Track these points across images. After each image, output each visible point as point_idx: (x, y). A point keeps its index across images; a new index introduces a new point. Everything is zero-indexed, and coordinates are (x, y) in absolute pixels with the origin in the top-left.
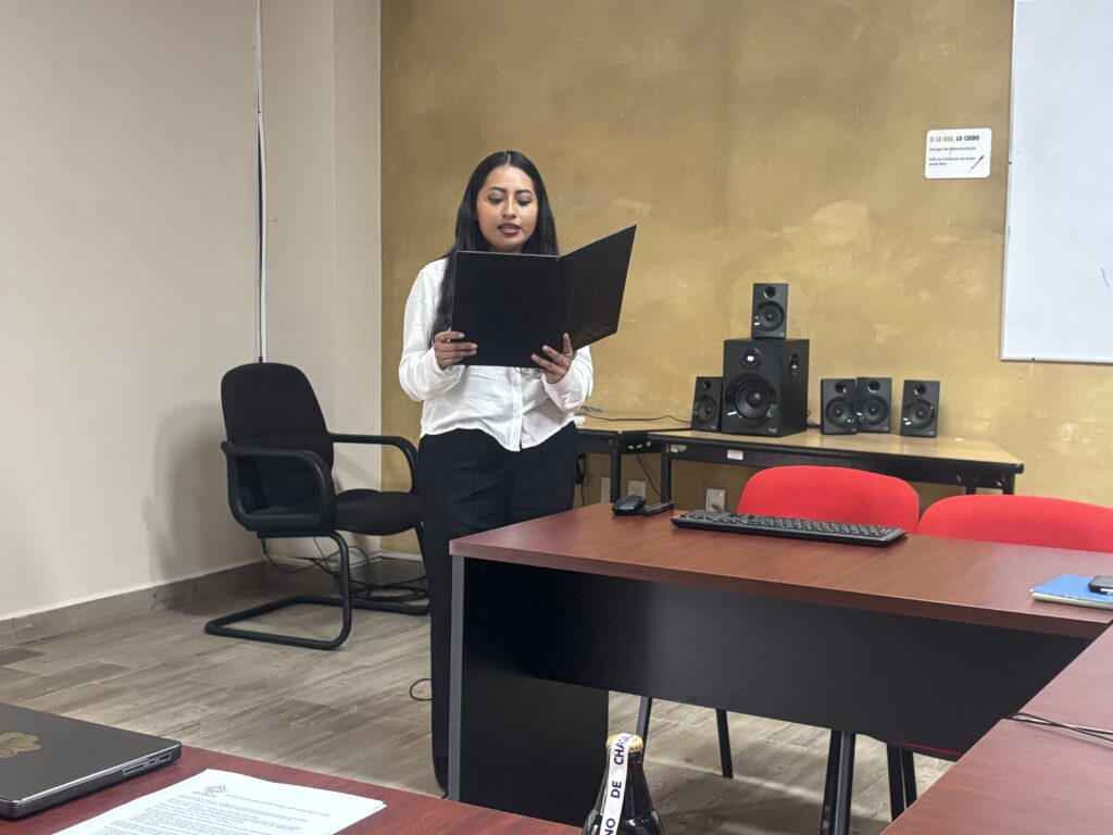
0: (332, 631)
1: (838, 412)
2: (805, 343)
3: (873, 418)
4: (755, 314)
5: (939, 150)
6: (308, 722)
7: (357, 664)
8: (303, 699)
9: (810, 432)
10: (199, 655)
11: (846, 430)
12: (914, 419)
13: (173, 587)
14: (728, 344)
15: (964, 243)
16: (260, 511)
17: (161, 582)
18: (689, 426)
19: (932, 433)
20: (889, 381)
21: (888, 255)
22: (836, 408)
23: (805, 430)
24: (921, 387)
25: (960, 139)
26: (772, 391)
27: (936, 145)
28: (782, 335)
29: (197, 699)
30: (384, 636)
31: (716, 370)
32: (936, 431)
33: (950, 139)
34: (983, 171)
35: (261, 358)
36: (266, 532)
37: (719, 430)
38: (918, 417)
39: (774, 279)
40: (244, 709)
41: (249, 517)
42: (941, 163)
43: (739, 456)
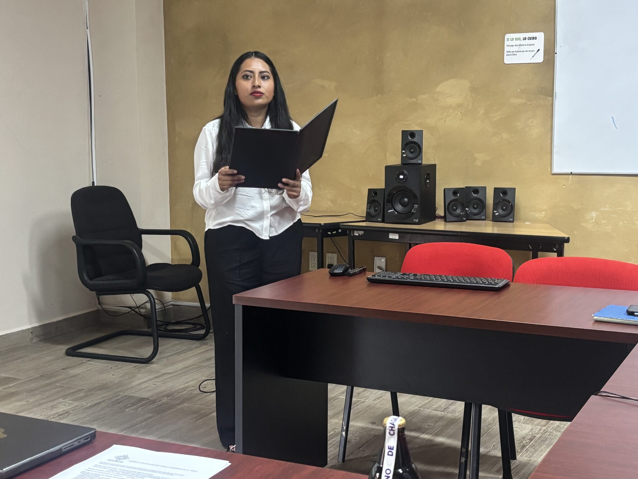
0: (147, 352)
1: (455, 208)
2: (434, 166)
3: (475, 211)
4: (402, 149)
5: (512, 46)
6: (137, 409)
7: (163, 371)
8: (132, 395)
9: (437, 221)
10: (63, 369)
11: (460, 219)
12: (501, 212)
13: (44, 327)
14: (388, 168)
15: (529, 103)
16: (97, 279)
17: (36, 325)
18: (365, 219)
19: (512, 220)
20: (485, 188)
21: (482, 112)
22: (453, 206)
23: (435, 220)
24: (504, 191)
25: (525, 39)
26: (415, 197)
27: (510, 43)
28: (420, 162)
29: (65, 397)
30: (178, 354)
31: (380, 184)
32: (513, 217)
33: (519, 39)
34: (539, 58)
35: (93, 183)
36: (101, 291)
37: (383, 221)
38: (503, 210)
39: (414, 128)
40: (96, 402)
41: (92, 282)
42: (514, 54)
43: (396, 237)
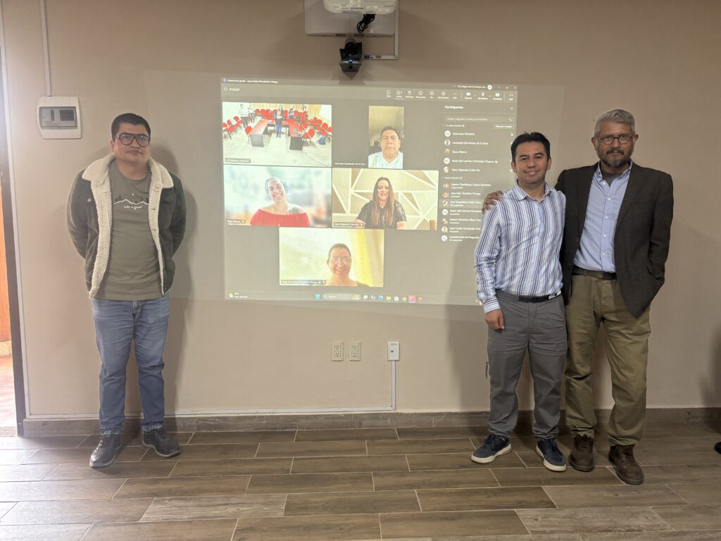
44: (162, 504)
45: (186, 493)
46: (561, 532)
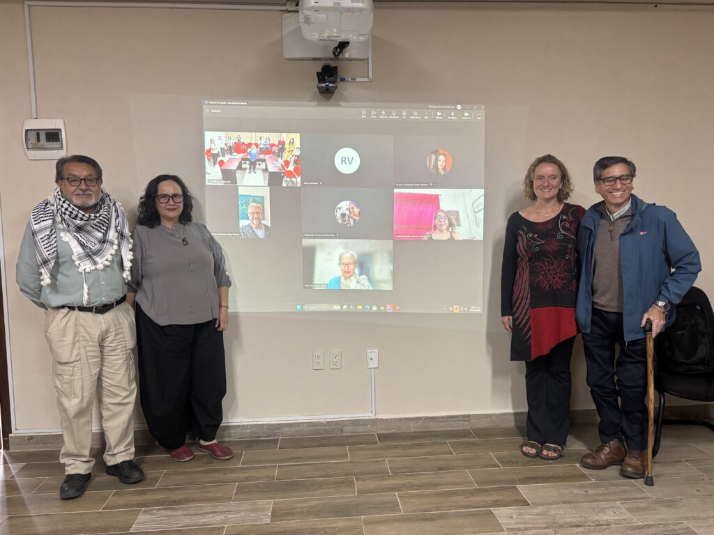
44: (151, 514)
45: (175, 502)
46: (535, 528)
